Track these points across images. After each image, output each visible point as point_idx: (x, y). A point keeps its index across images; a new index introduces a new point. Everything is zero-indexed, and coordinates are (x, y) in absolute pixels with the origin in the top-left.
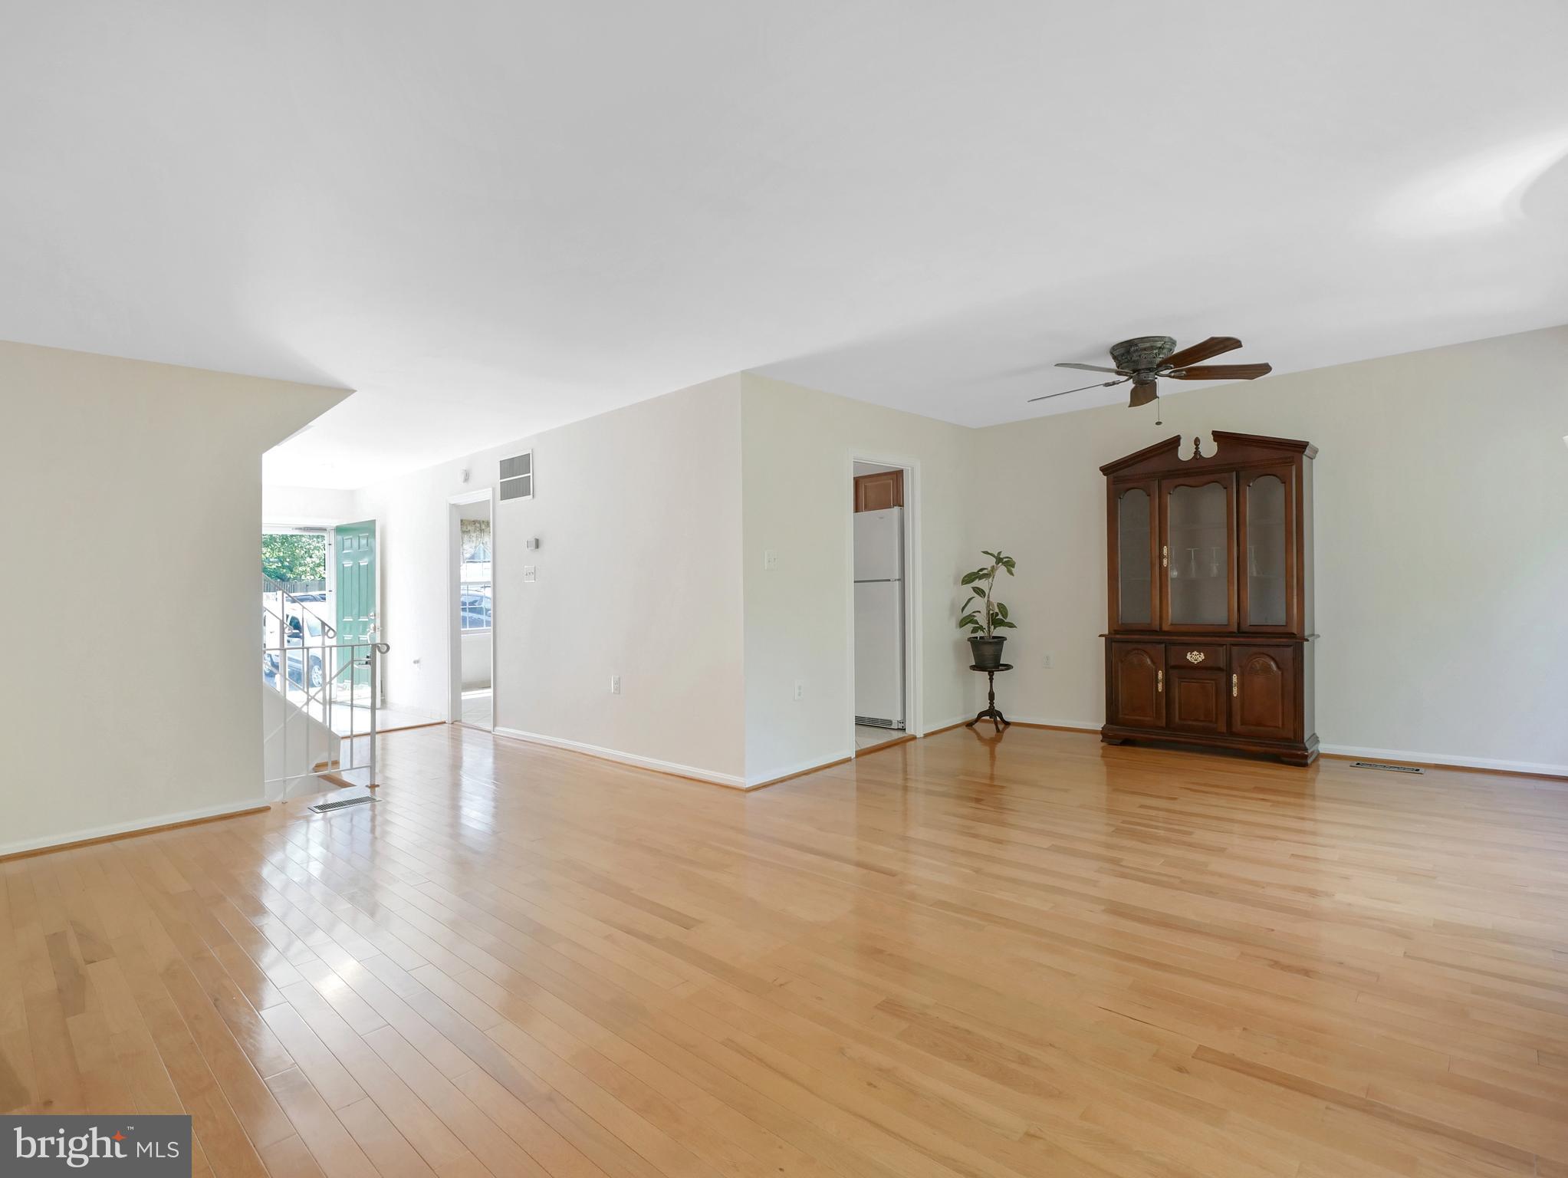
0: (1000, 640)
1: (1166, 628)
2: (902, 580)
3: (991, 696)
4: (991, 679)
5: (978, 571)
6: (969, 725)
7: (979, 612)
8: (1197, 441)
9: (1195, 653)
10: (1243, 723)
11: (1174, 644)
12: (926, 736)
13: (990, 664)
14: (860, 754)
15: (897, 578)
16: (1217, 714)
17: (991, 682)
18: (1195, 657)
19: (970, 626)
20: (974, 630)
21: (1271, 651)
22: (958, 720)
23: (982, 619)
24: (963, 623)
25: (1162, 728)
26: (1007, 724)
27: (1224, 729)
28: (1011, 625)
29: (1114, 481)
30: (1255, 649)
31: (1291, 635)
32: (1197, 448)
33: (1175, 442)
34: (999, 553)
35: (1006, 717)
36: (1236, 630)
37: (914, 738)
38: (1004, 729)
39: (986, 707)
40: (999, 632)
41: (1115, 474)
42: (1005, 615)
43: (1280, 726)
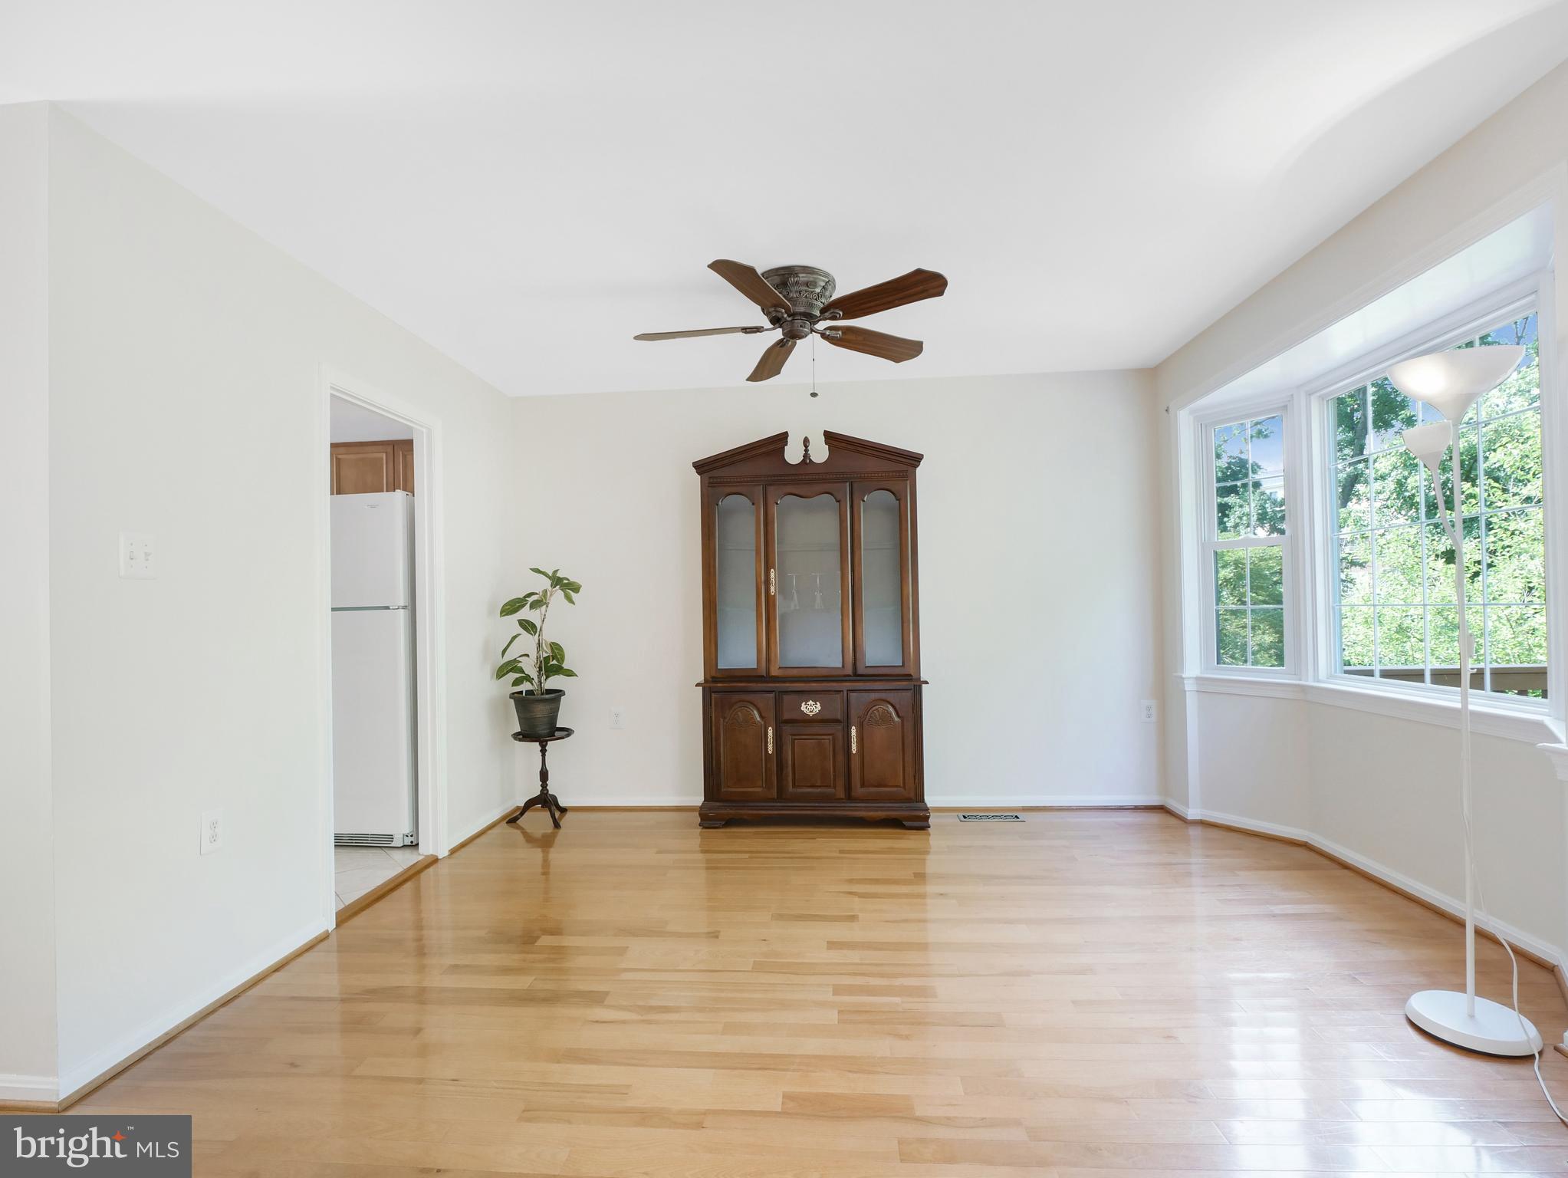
0: (558, 694)
1: (774, 672)
2: (412, 608)
3: (544, 775)
4: (543, 751)
5: (525, 597)
6: (512, 819)
7: (527, 655)
8: (806, 442)
9: (811, 702)
10: (863, 785)
11: (787, 692)
12: (453, 852)
13: (542, 730)
14: (345, 917)
15: (402, 604)
16: (834, 776)
17: (544, 755)
18: (811, 708)
19: (513, 676)
20: (516, 683)
21: (890, 696)
22: (495, 814)
23: (530, 667)
24: (501, 672)
25: (772, 800)
26: (563, 810)
27: (842, 795)
28: (570, 674)
29: (710, 483)
30: (874, 696)
31: (908, 677)
32: (806, 450)
33: (782, 439)
34: (556, 572)
35: (562, 803)
36: (852, 674)
37: (434, 861)
38: (561, 818)
39: (536, 791)
40: (553, 682)
41: (711, 474)
42: (561, 659)
43: (902, 785)
